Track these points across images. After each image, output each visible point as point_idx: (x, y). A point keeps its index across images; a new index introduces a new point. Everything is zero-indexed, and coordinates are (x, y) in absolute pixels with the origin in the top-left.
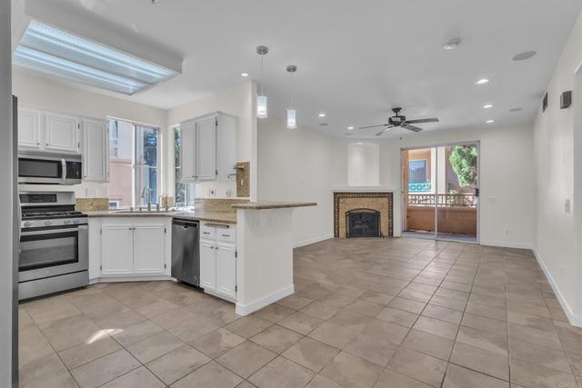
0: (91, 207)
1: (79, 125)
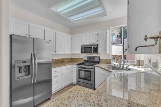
1: (98, 34)
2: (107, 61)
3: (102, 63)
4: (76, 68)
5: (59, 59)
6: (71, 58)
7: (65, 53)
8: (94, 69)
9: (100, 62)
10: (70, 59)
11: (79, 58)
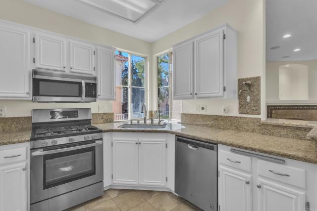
0: (102, 120)
1: (94, 52)
2: (105, 117)
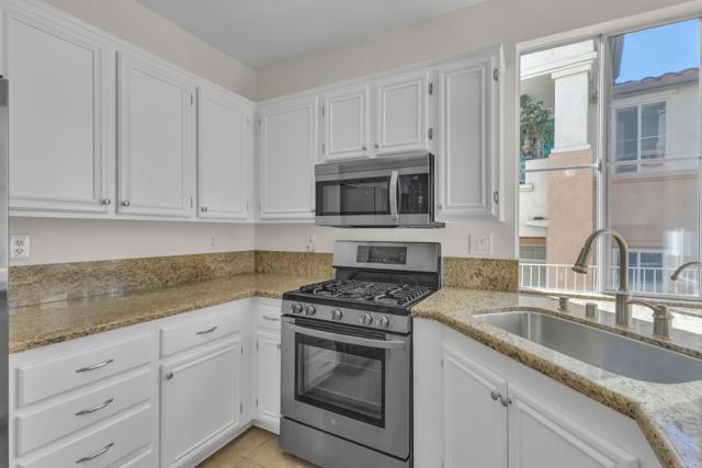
0: (477, 281)
1: (431, 85)
2: (487, 271)
3: (455, 286)
4: (278, 325)
5: (168, 258)
6: (256, 252)
7: (202, 214)
8: (410, 333)
9: (443, 277)
10: (253, 260)
11: (303, 249)
